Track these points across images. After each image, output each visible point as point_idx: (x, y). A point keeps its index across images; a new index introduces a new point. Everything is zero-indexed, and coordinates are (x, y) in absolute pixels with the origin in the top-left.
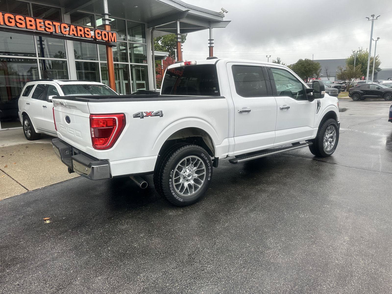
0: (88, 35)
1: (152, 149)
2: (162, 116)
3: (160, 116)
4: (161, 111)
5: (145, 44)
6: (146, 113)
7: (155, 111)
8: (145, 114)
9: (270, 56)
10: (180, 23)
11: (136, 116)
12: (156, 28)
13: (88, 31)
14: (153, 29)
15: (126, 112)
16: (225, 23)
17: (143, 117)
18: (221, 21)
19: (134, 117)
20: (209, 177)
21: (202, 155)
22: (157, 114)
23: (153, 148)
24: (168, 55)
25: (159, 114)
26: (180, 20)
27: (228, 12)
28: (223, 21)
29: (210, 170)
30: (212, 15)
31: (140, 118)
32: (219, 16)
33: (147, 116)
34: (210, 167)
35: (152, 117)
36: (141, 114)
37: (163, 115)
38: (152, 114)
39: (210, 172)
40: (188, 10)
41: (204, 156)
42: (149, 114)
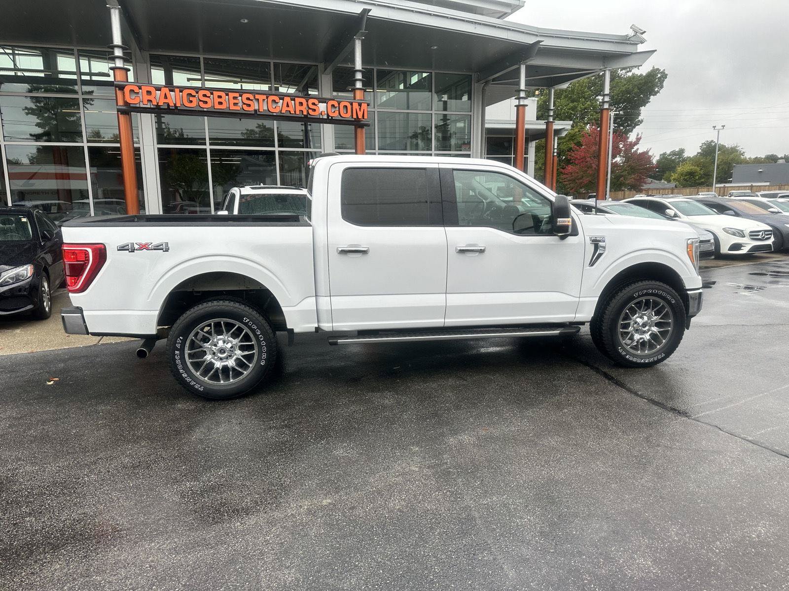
0: (314, 110)
1: (148, 300)
2: (167, 250)
3: (164, 250)
4: (167, 244)
5: (470, 113)
6: (139, 244)
7: (155, 242)
8: (136, 247)
9: (723, 126)
10: (528, 68)
11: (122, 248)
12: (494, 80)
13: (314, 104)
14: (487, 83)
15: (108, 242)
16: (641, 55)
17: (133, 251)
18: (632, 53)
19: (118, 250)
20: (264, 359)
21: (245, 320)
22: (157, 248)
23: (150, 297)
24: (570, 127)
25: (163, 248)
26: (525, 61)
27: (645, 32)
28: (638, 51)
29: (264, 348)
30: (610, 44)
31: (128, 251)
32: (627, 43)
33: (141, 249)
34: (264, 343)
35: (149, 251)
36: (130, 245)
37: (169, 249)
38: (150, 246)
39: (264, 350)
40: (539, 42)
41: (249, 322)
42: (144, 247)
